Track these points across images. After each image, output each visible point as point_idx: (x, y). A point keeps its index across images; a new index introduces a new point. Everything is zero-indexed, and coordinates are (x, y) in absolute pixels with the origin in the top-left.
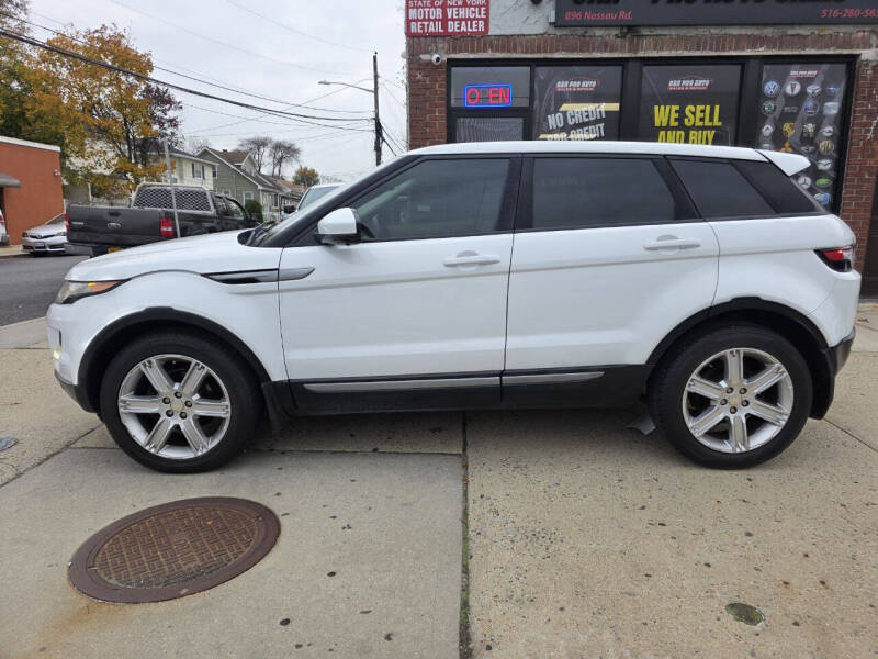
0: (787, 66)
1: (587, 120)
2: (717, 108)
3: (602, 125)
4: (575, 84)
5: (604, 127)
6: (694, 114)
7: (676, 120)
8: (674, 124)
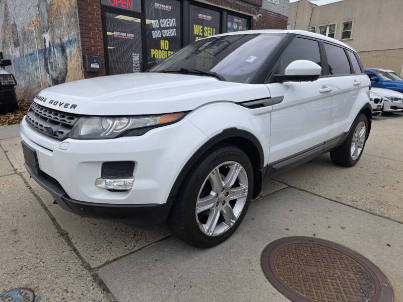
0: (233, 17)
1: (168, 26)
2: (214, 29)
3: (175, 30)
4: (163, 6)
5: (176, 31)
6: (207, 30)
7: (201, 32)
8: (201, 34)
